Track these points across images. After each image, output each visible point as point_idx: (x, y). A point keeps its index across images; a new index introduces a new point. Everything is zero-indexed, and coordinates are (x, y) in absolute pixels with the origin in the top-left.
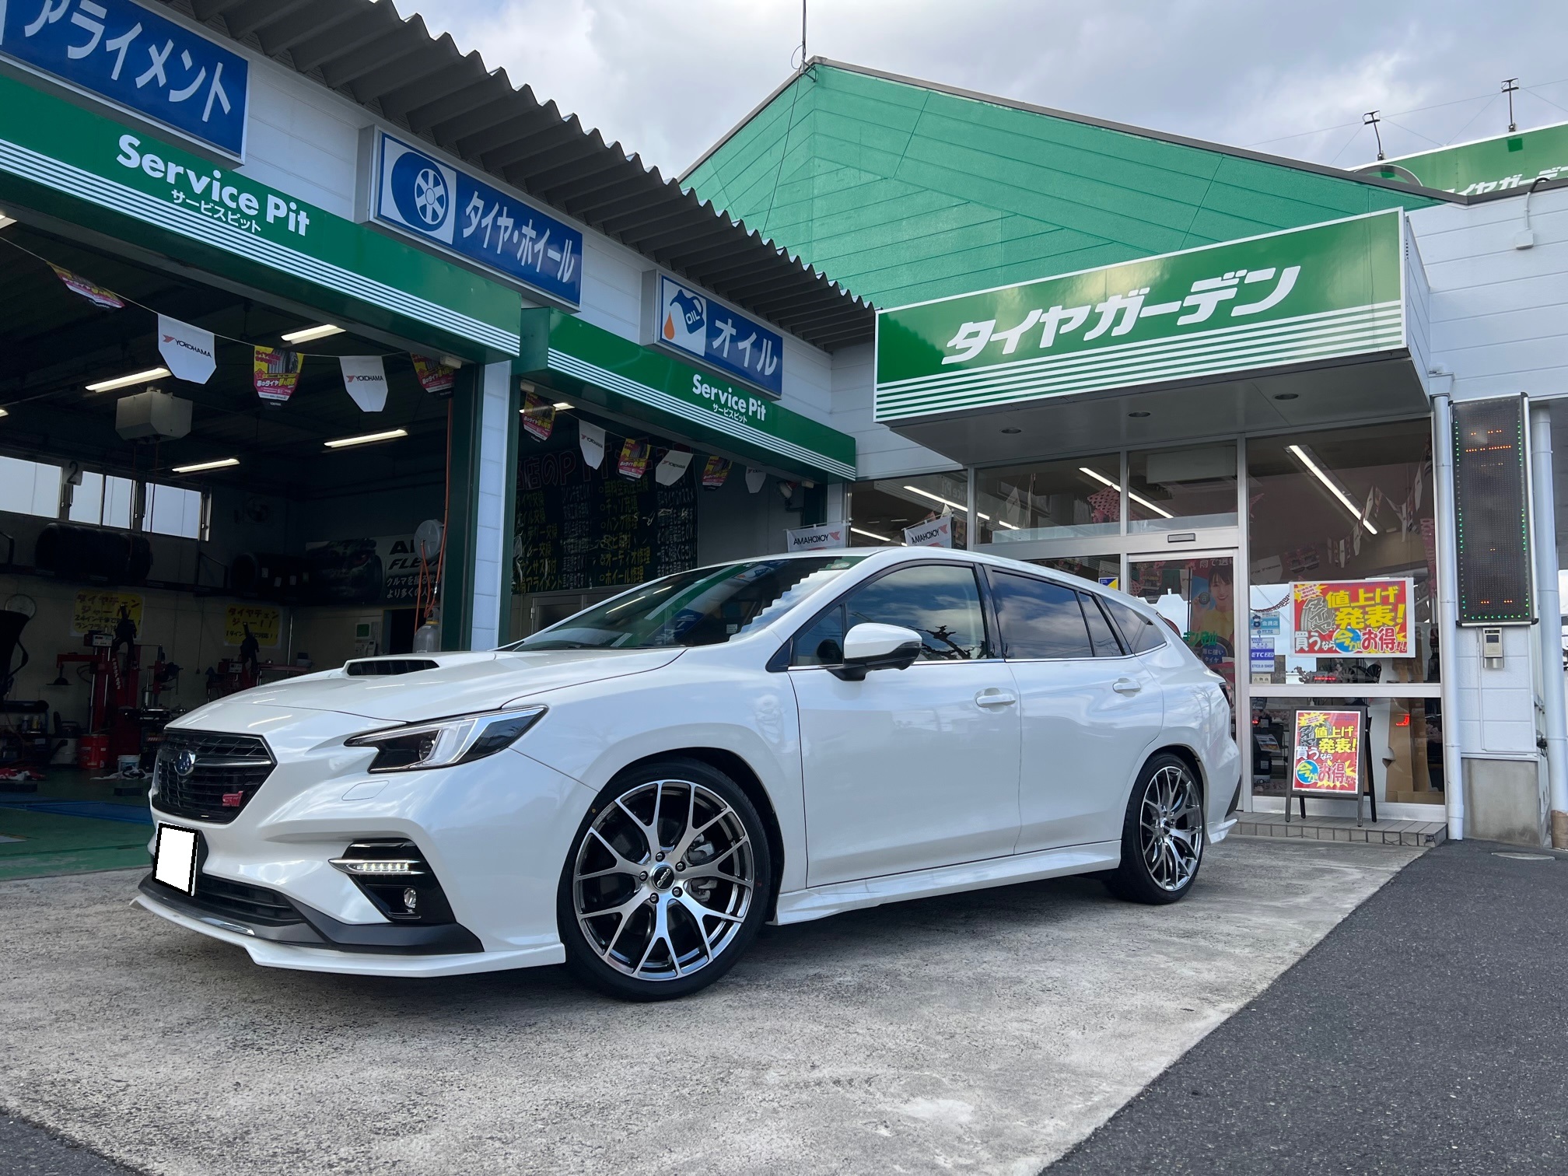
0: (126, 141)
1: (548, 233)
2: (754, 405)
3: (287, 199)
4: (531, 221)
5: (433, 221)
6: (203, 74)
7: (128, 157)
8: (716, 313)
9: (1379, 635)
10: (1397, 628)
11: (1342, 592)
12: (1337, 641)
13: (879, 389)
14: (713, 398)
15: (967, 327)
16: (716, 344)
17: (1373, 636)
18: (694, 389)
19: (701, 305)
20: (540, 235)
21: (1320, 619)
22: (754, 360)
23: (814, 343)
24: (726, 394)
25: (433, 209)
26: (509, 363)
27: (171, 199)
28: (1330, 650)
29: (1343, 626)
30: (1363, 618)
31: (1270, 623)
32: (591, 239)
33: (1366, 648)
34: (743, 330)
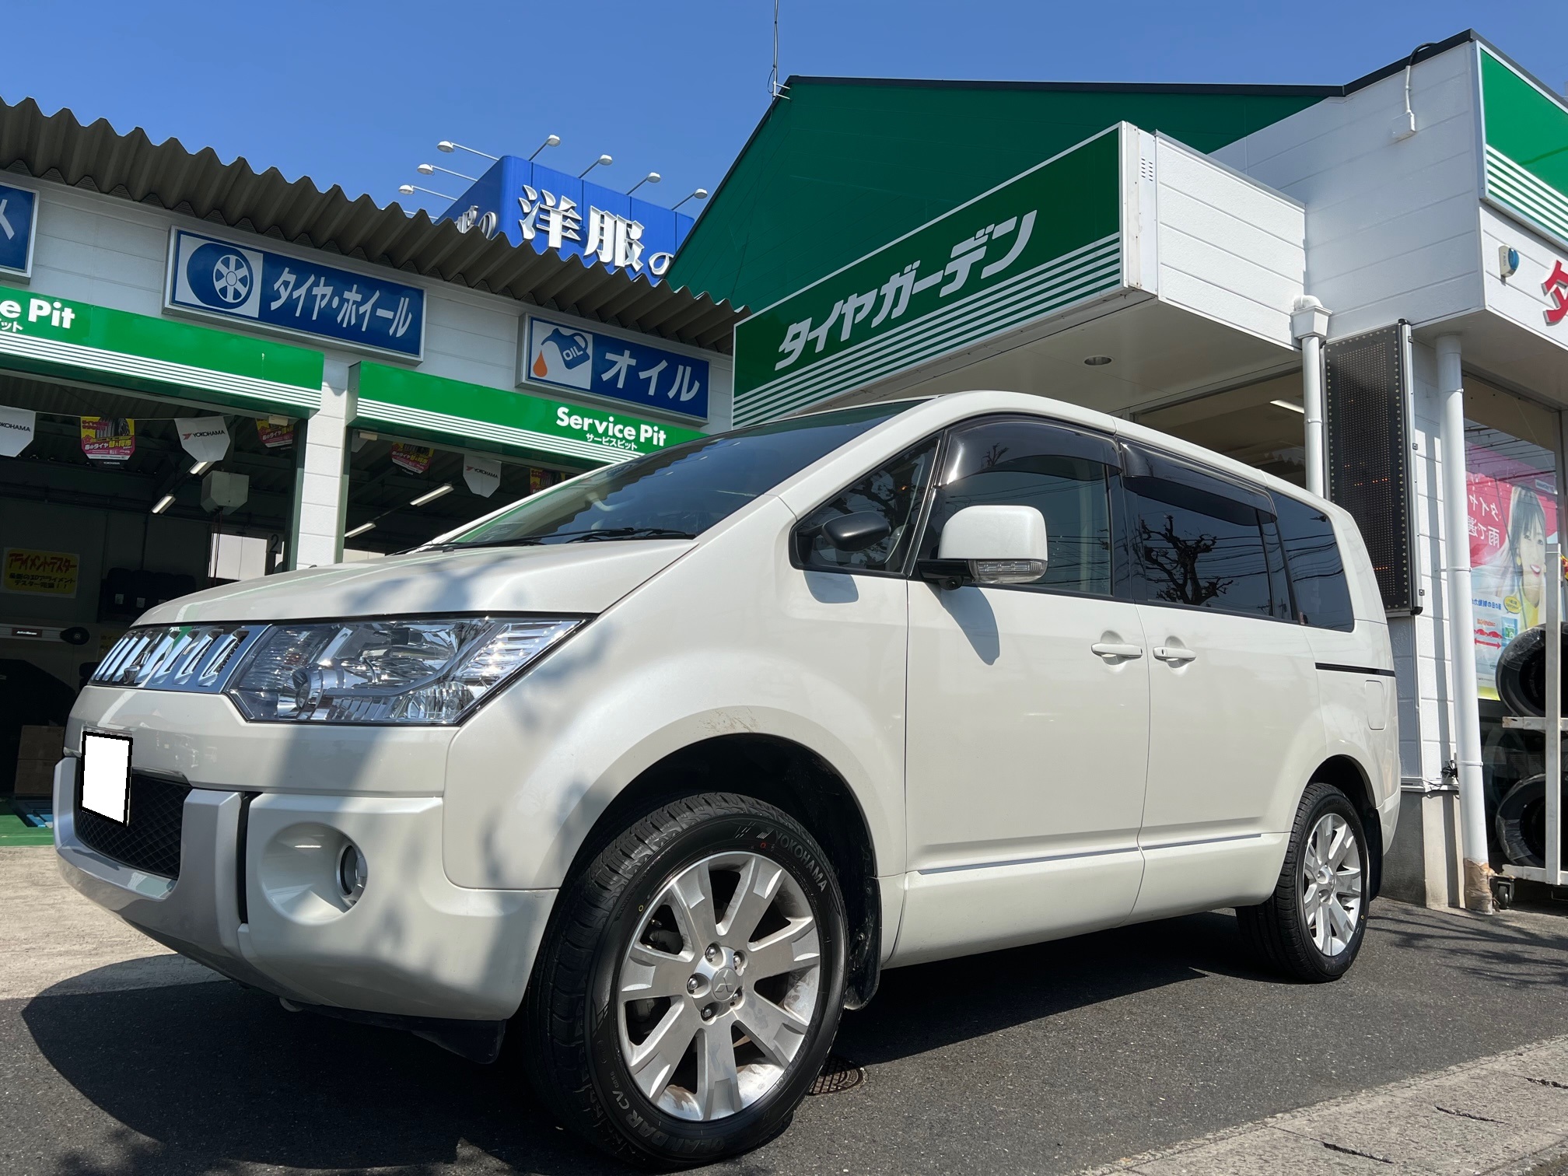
1: (376, 294)
2: (647, 431)
3: (53, 300)
4: (355, 286)
5: (234, 299)
8: (603, 344)
13: (735, 404)
15: (793, 329)
16: (606, 377)
18: (559, 422)
19: (585, 340)
20: (367, 298)
22: (664, 388)
24: (605, 424)
25: (235, 289)
32: (436, 290)
34: (645, 357)
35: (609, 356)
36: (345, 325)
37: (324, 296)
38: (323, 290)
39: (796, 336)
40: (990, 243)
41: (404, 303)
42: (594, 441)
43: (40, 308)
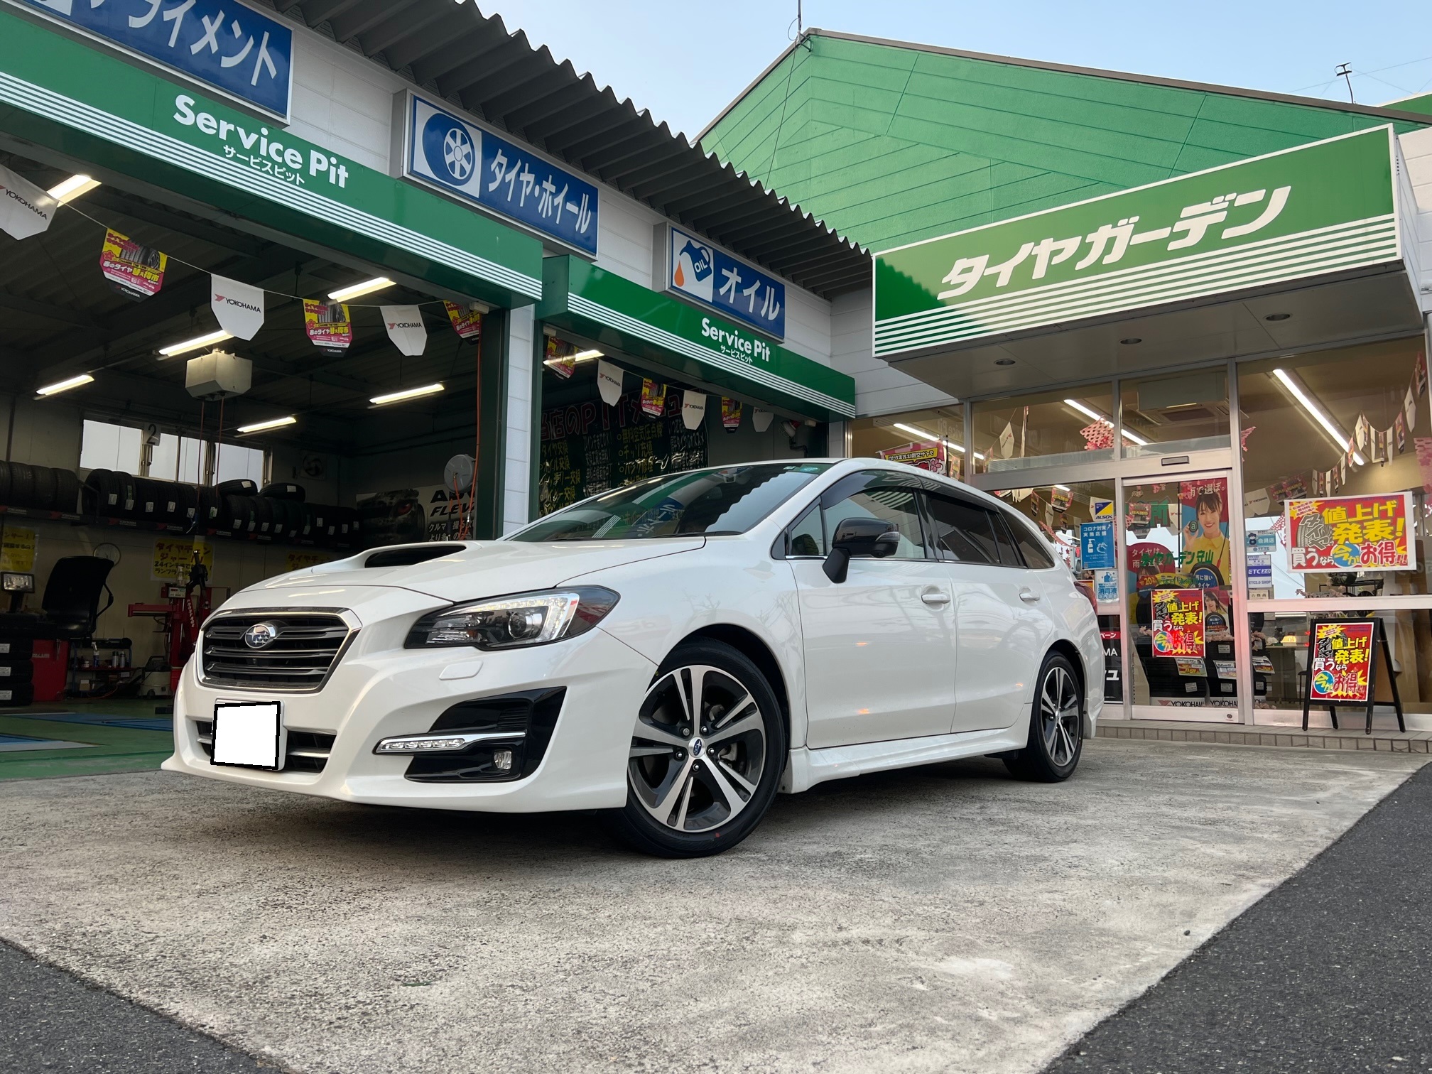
0: (182, 101)
1: (566, 188)
2: (759, 347)
3: (328, 154)
4: (550, 177)
5: (461, 176)
6: (251, 42)
7: (184, 115)
8: (722, 262)
9: (1379, 549)
10: (1397, 541)
11: (1339, 509)
12: (1335, 556)
13: (877, 326)
14: (720, 340)
15: (961, 264)
16: (723, 291)
17: (1372, 550)
18: (703, 332)
19: (708, 254)
20: (559, 191)
21: (1317, 535)
22: (758, 307)
23: (814, 291)
24: (732, 336)
25: (462, 168)
26: (532, 306)
27: (223, 154)
28: (1328, 565)
29: (1341, 541)
30: (1362, 532)
31: (1266, 540)
32: (606, 193)
33: (1365, 562)
34: (748, 278)
35: (725, 272)
36: (544, 216)
37: (528, 183)
38: (528, 177)
39: (969, 270)
40: (1231, 207)
41: (585, 199)
42: (725, 353)
43: (319, 161)
